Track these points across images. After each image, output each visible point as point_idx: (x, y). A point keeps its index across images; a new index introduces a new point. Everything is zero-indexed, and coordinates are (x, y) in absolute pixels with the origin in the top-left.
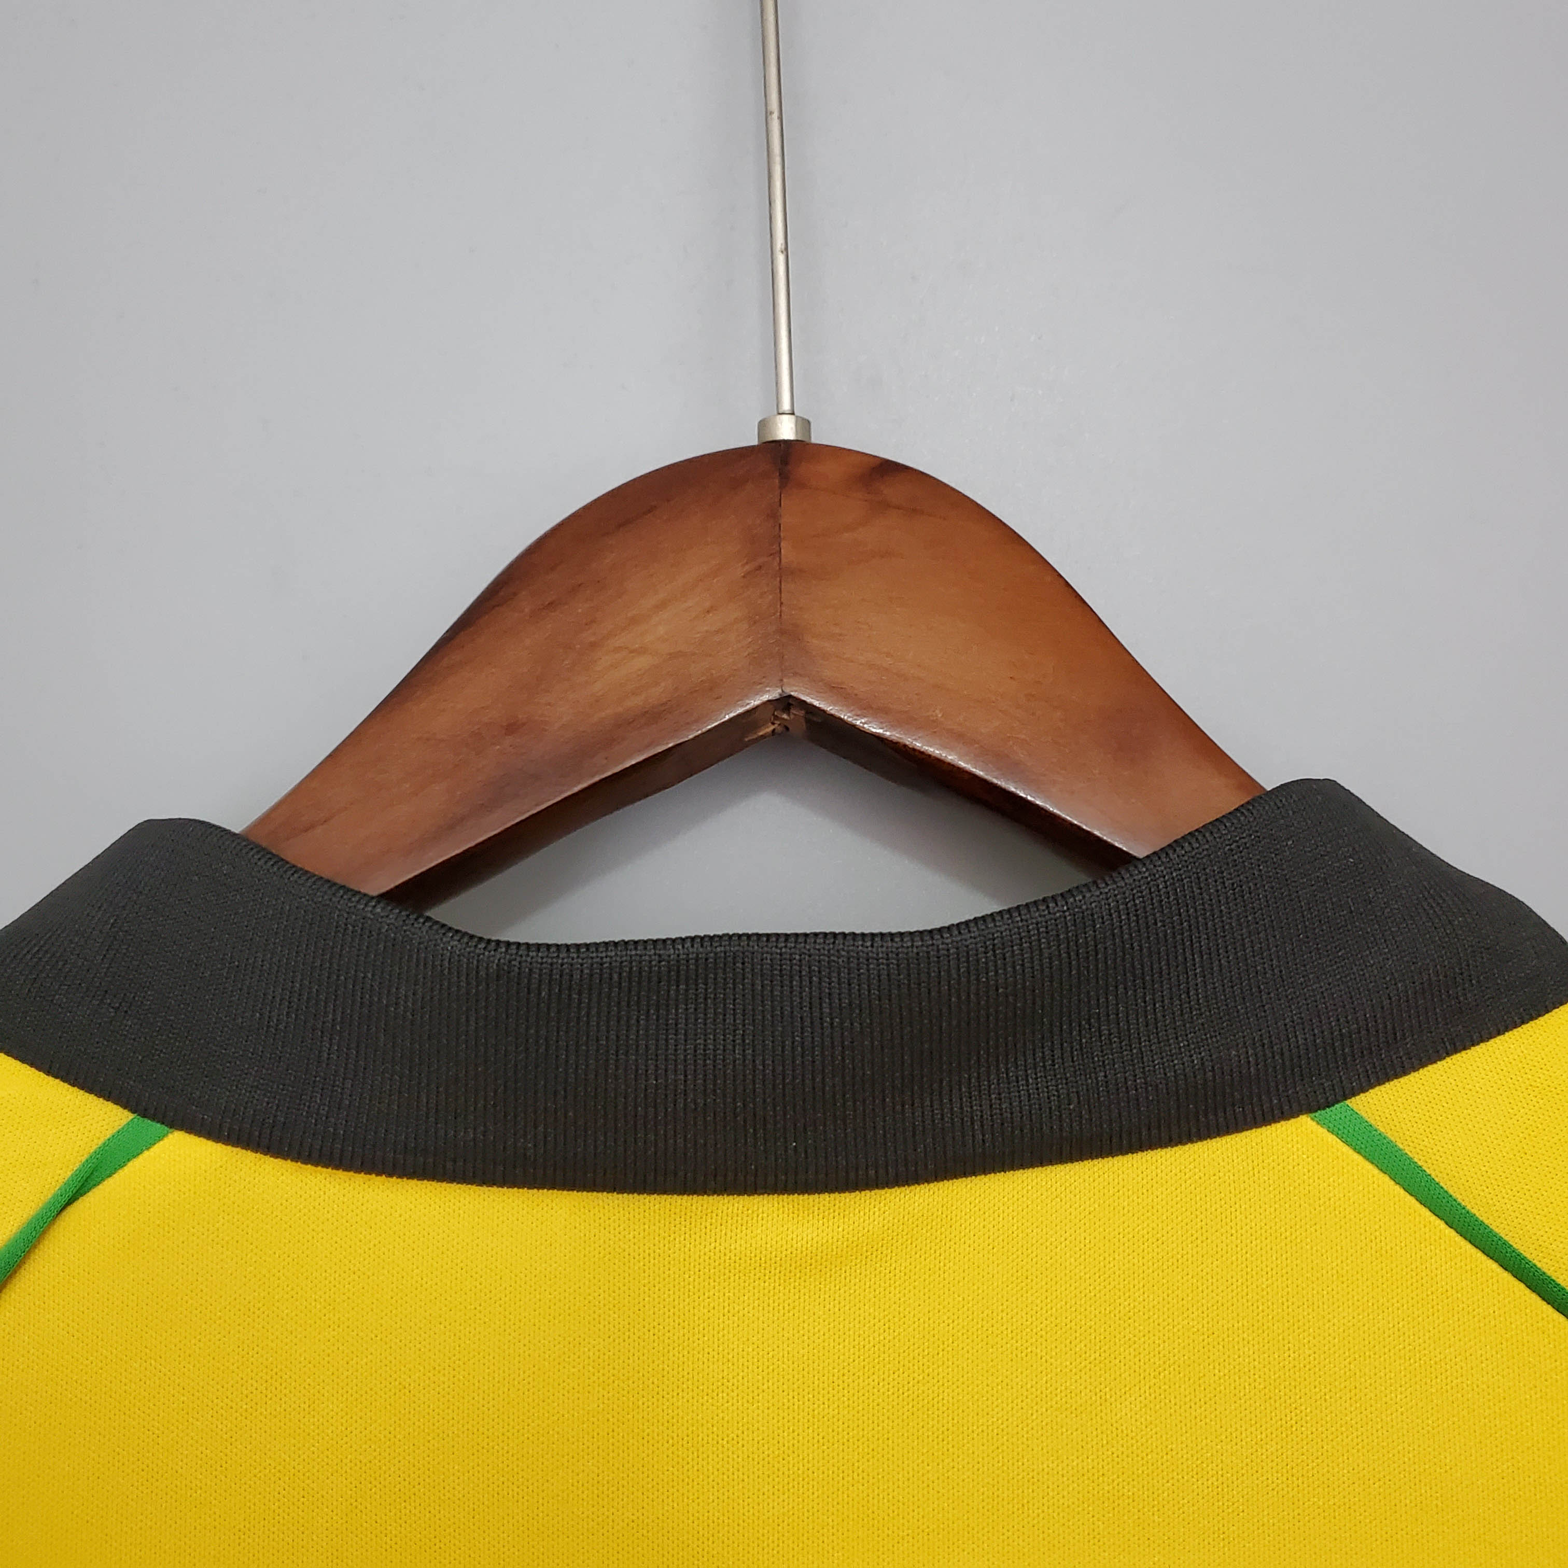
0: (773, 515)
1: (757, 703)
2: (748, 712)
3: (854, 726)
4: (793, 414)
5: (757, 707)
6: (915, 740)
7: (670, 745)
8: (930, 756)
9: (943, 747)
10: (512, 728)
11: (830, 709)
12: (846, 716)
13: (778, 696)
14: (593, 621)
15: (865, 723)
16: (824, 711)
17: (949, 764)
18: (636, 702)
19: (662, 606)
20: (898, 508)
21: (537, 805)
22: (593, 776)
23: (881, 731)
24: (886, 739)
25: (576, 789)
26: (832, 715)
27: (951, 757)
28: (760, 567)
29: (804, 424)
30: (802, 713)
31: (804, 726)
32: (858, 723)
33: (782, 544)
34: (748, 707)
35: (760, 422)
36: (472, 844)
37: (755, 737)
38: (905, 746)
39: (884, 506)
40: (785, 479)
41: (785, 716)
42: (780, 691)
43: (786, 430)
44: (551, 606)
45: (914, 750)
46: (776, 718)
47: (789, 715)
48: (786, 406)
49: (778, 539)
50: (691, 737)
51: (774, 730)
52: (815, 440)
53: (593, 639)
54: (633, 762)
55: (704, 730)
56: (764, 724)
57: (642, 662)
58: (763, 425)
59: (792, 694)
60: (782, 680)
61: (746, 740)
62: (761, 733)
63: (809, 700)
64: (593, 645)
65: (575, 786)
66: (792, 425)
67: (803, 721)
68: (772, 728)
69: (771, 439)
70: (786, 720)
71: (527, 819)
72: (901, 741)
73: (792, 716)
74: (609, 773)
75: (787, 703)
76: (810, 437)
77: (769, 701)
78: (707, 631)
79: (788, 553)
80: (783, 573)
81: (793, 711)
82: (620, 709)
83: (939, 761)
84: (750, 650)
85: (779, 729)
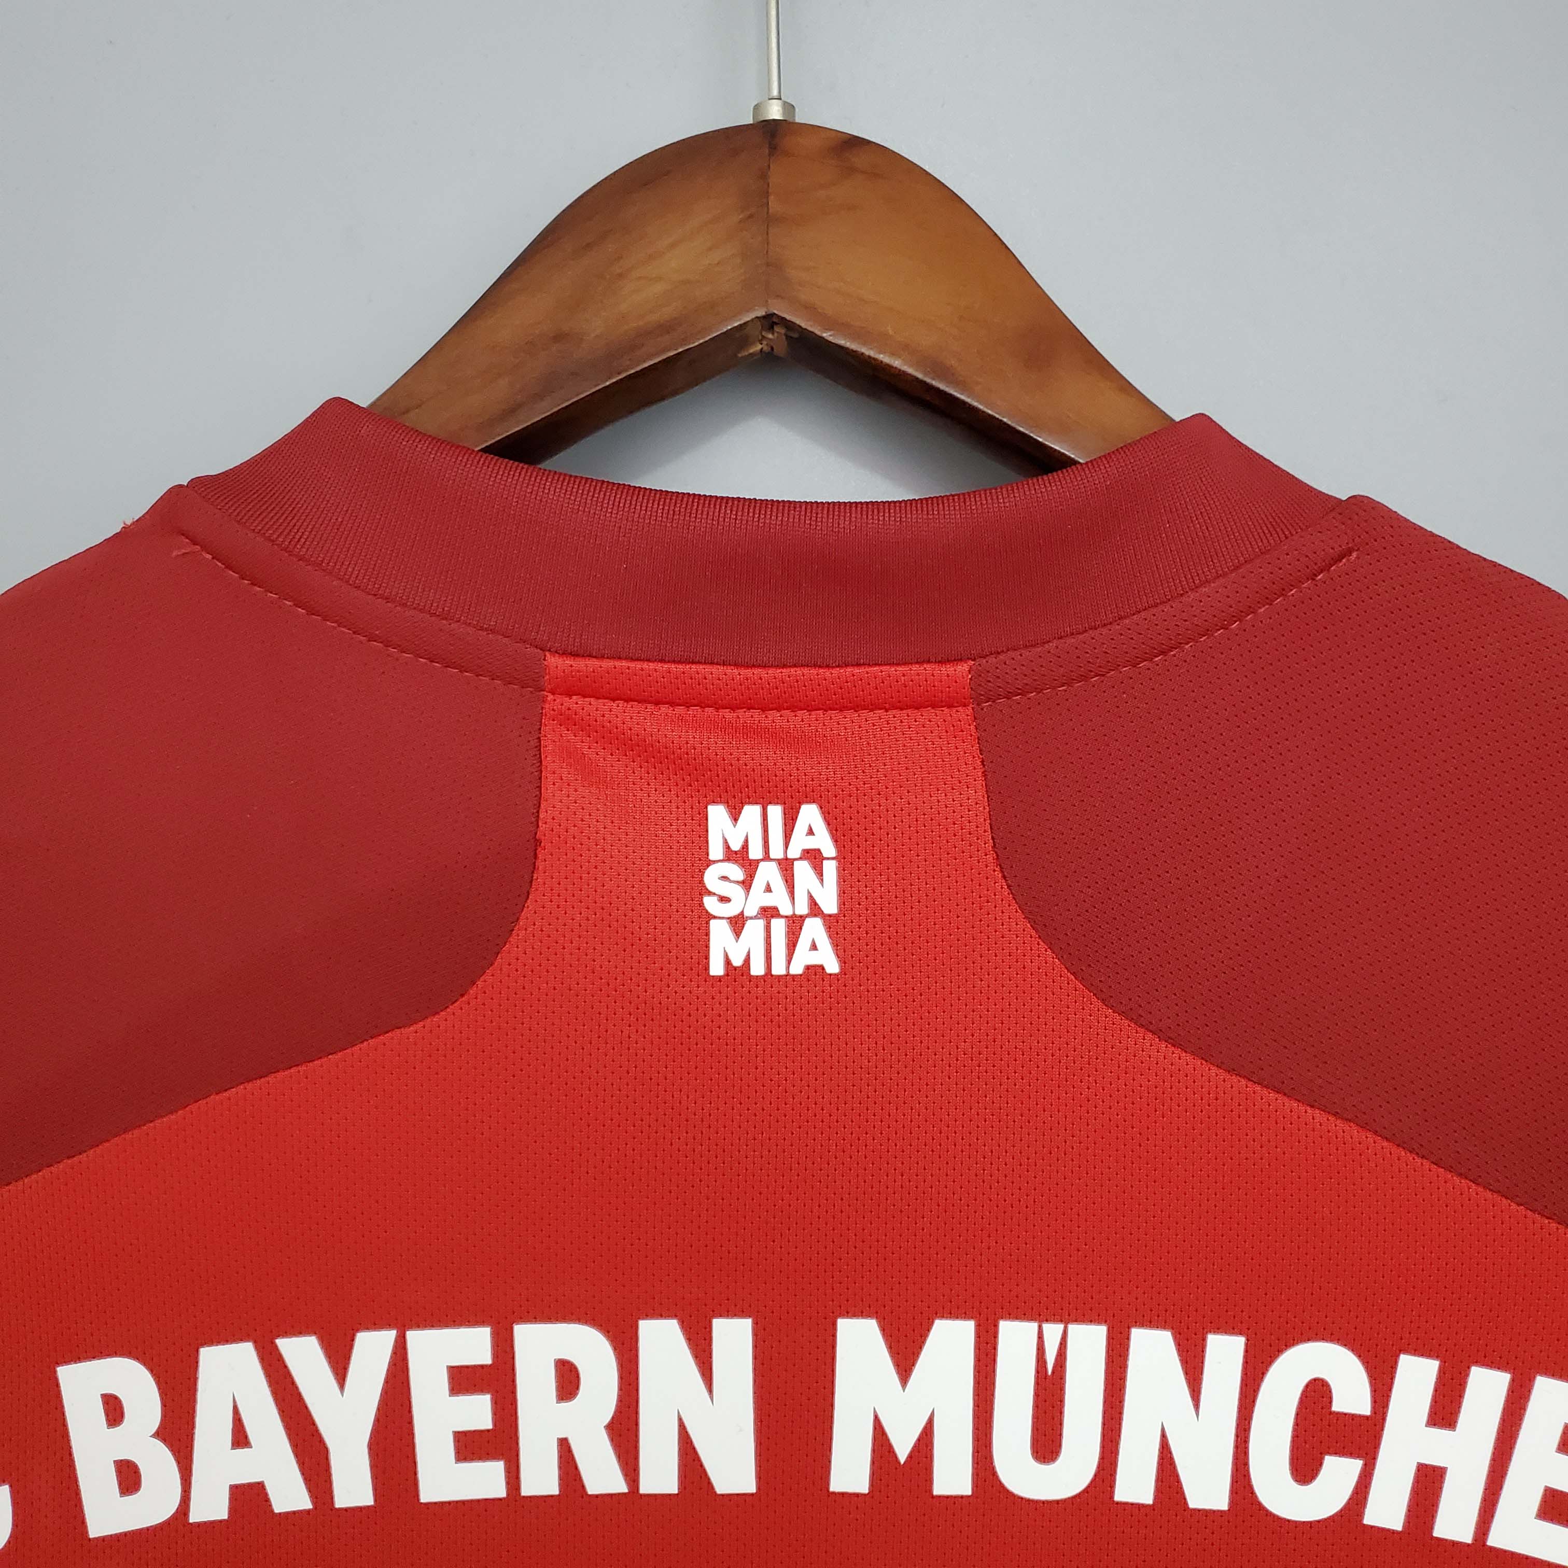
0: (763, 176)
1: (748, 319)
2: (741, 325)
3: (823, 338)
4: (780, 99)
5: (748, 321)
6: (871, 349)
7: (680, 350)
8: (882, 362)
9: (893, 354)
10: (559, 337)
11: (803, 325)
12: (817, 331)
13: (764, 314)
14: (620, 258)
15: (830, 336)
16: (800, 327)
17: (896, 368)
18: (654, 318)
19: (673, 246)
20: (863, 172)
21: (577, 395)
22: (619, 374)
23: (842, 342)
24: (847, 349)
25: (608, 383)
26: (805, 329)
27: (897, 363)
28: (751, 216)
29: (789, 108)
30: (783, 331)
31: (786, 343)
32: (824, 335)
33: (772, 198)
34: (742, 322)
35: (756, 106)
36: (529, 423)
37: (746, 353)
38: (863, 354)
39: (851, 171)
40: (773, 148)
41: (770, 336)
42: (766, 310)
43: (775, 112)
44: (589, 246)
45: (869, 357)
46: (763, 337)
47: (773, 334)
48: (775, 93)
49: (767, 194)
50: (696, 344)
51: (762, 349)
52: (798, 120)
53: (619, 271)
54: (652, 363)
55: (707, 339)
56: (753, 343)
57: (659, 288)
58: (757, 108)
59: (776, 312)
60: (767, 301)
61: (740, 355)
62: (751, 351)
63: (788, 317)
64: (620, 276)
65: (607, 381)
66: (780, 108)
67: (784, 337)
68: (759, 347)
69: (762, 119)
70: (770, 339)
71: (573, 404)
72: (859, 350)
73: (776, 334)
74: (632, 371)
75: (770, 321)
76: (794, 116)
77: (757, 317)
78: (709, 264)
79: (774, 205)
80: (770, 220)
81: (777, 329)
82: (641, 323)
83: (889, 367)
84: (743, 278)
85: (766, 349)
